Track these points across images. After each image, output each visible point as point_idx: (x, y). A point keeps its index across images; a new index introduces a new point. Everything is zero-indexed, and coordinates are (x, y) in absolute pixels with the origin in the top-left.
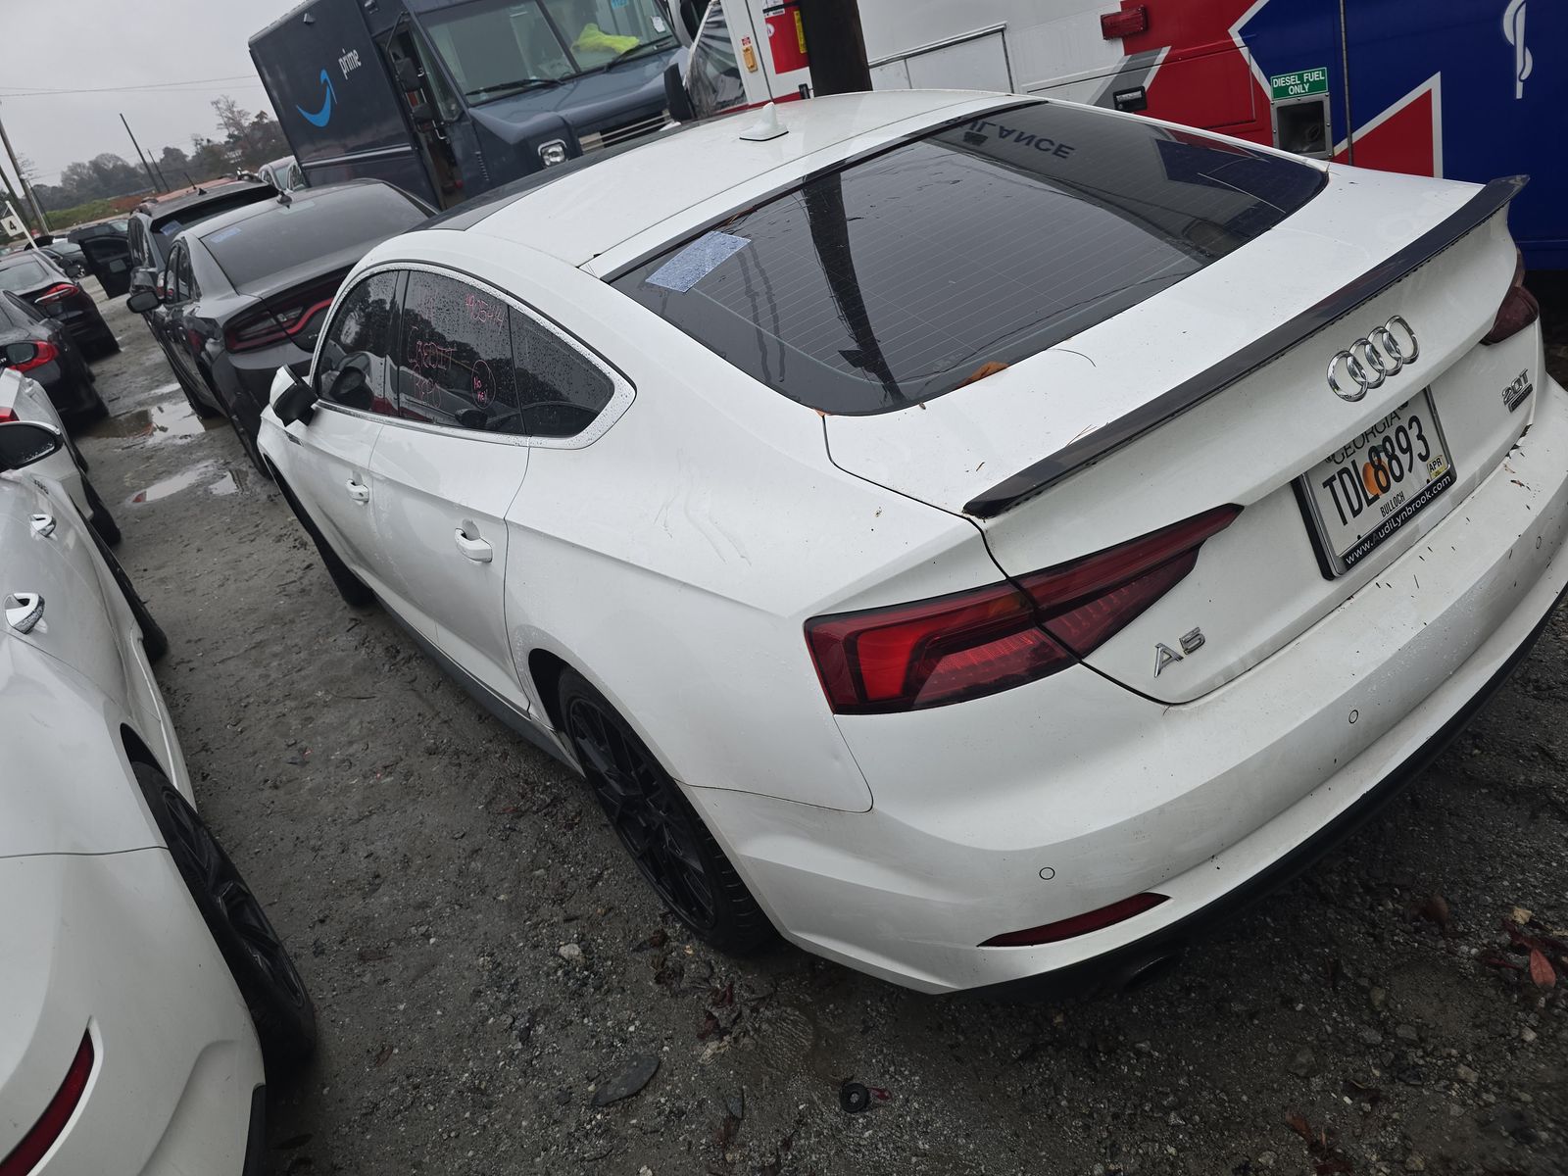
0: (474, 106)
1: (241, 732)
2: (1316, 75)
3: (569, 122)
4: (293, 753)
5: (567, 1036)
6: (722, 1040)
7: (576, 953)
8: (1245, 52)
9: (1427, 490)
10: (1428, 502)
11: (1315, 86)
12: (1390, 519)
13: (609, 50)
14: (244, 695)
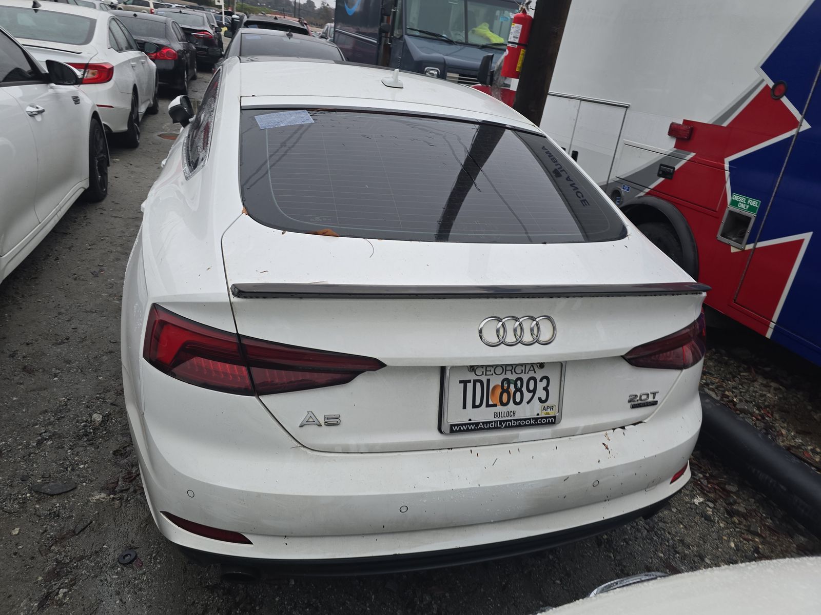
0: (408, 35)
1: (89, 249)
2: (754, 203)
3: (447, 62)
4: (97, 270)
5: (55, 453)
6: (109, 495)
7: (98, 420)
8: (727, 174)
9: (533, 419)
10: (531, 425)
11: (751, 208)
12: (497, 421)
13: (488, 39)
14: (107, 235)
